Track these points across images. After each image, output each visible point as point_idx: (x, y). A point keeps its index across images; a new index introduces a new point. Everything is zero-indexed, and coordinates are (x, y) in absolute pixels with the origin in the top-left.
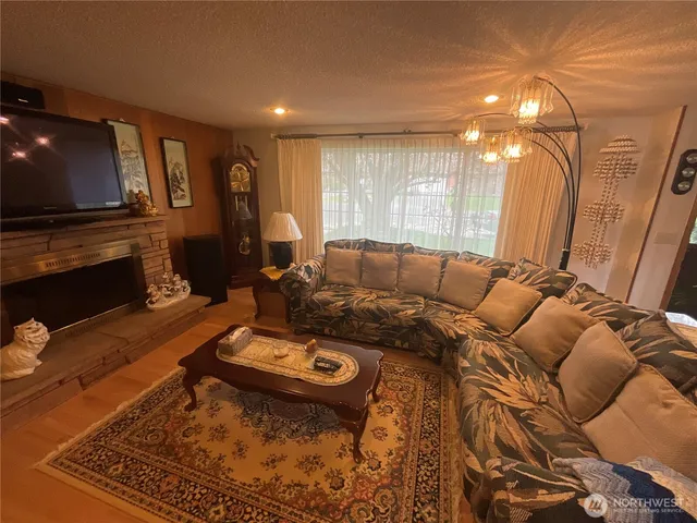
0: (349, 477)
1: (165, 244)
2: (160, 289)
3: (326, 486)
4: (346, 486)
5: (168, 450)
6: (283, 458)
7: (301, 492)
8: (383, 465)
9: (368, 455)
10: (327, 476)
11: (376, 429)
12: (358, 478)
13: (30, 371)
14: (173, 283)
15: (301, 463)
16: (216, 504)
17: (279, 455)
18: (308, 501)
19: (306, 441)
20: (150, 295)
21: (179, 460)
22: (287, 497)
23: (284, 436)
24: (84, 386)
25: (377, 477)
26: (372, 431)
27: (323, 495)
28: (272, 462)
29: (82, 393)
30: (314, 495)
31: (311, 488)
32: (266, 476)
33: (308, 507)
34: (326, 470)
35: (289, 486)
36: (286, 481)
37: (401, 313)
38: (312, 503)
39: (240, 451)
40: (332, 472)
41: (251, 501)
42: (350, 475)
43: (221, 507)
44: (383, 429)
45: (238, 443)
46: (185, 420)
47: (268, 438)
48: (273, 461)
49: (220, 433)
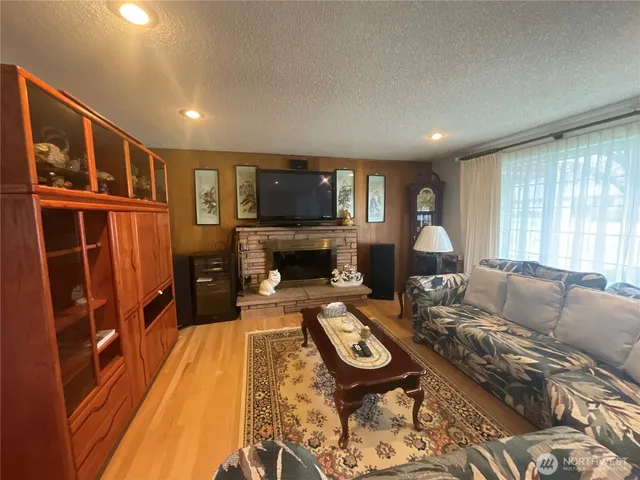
0: (325, 447)
1: (354, 246)
2: (341, 273)
3: (307, 437)
4: (316, 450)
5: (278, 357)
6: (308, 401)
7: (294, 425)
8: (355, 470)
9: (355, 452)
10: (315, 433)
11: (386, 445)
12: (330, 455)
13: (268, 294)
14: (350, 272)
15: (313, 413)
16: (264, 392)
17: (308, 398)
18: (291, 432)
19: (330, 405)
20: (333, 276)
21: (275, 363)
22: (286, 420)
23: (323, 392)
24: (285, 313)
25: (340, 469)
26: (381, 442)
27: (300, 439)
28: (301, 398)
29: (283, 316)
30: (297, 433)
31: (300, 429)
32: (291, 401)
33: (287, 435)
34: (319, 430)
35: (293, 416)
36: (295, 412)
37: (511, 356)
38: (291, 436)
39: (297, 381)
40: (320, 434)
41: (273, 405)
42: (327, 447)
43: (263, 395)
44: (392, 450)
45: (300, 377)
46: (297, 349)
47: (316, 385)
48: (303, 398)
49: (301, 365)
